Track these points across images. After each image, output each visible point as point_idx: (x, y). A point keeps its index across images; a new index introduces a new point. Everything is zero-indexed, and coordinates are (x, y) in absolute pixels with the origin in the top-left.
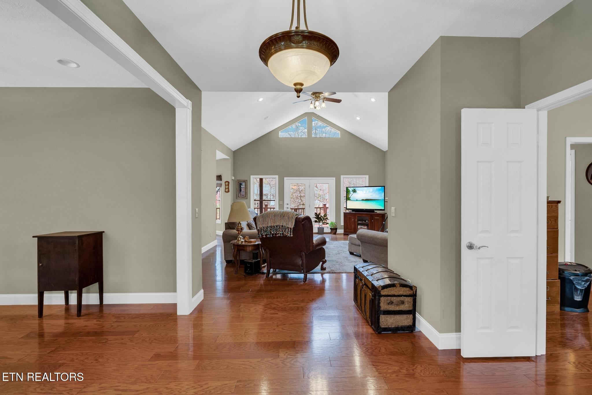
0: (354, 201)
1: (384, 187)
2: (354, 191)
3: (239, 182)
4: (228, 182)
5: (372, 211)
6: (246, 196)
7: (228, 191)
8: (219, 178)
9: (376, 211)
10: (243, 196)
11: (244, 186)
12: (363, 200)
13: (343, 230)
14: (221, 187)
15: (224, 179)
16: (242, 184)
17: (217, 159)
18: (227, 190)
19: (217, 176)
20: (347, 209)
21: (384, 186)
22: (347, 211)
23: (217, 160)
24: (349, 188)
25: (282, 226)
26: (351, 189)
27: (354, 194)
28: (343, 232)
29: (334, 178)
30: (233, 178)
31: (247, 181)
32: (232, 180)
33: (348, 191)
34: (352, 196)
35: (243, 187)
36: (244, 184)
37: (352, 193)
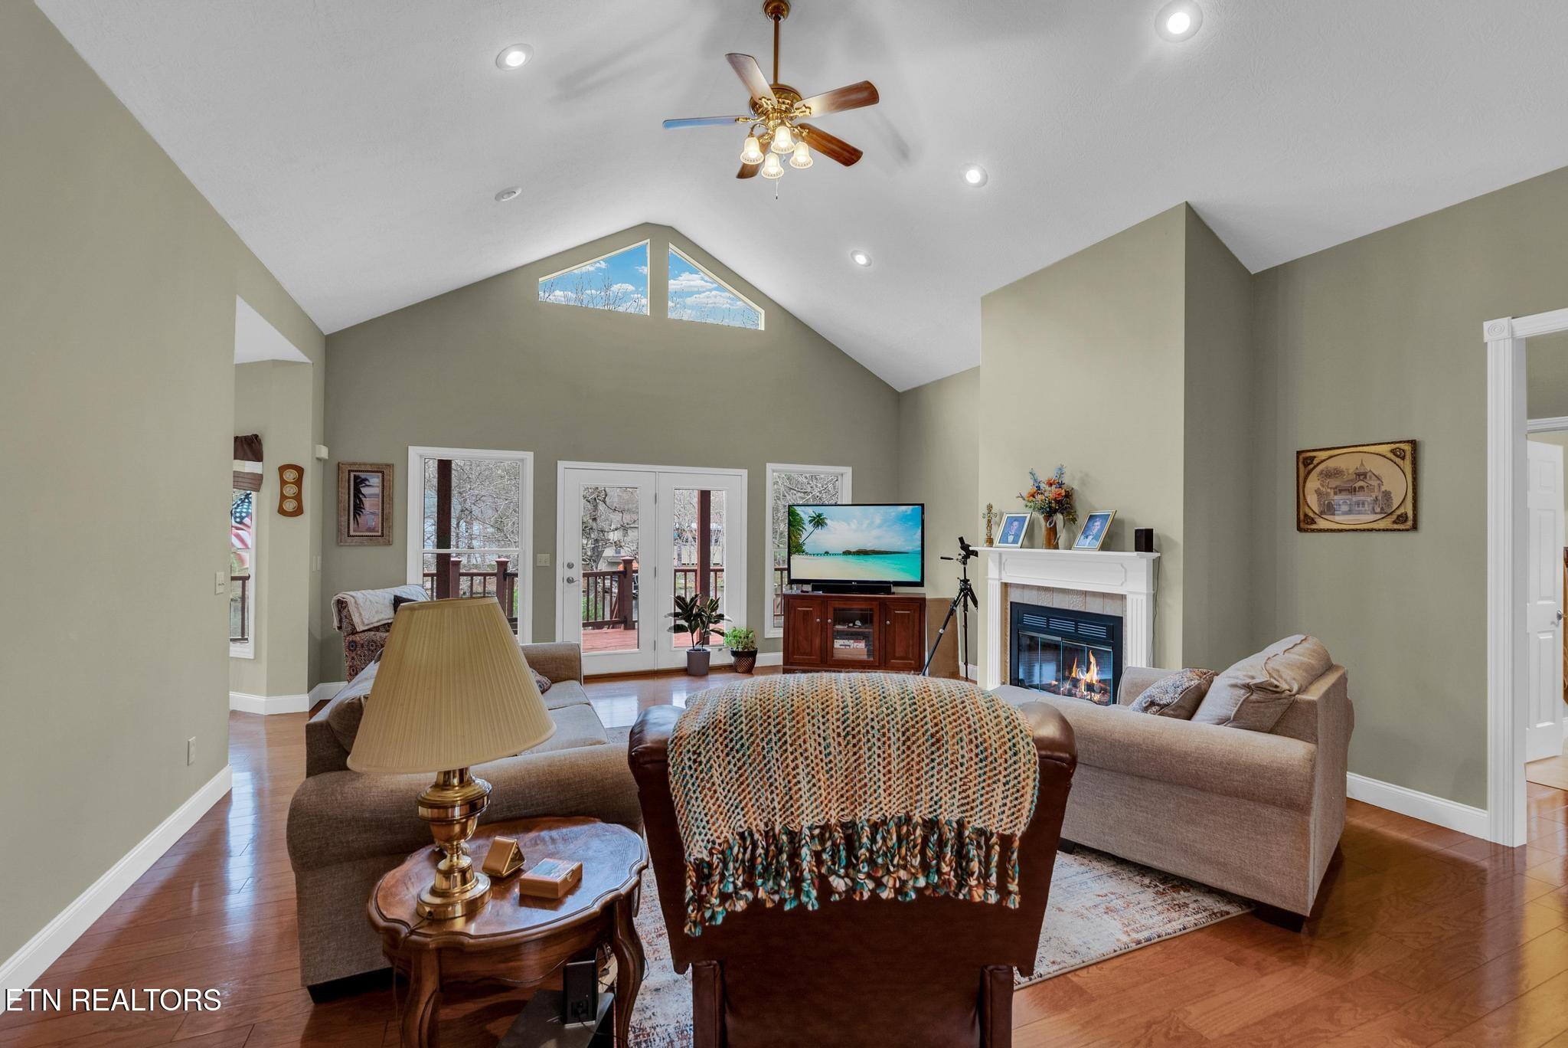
0: (815, 557)
1: (920, 507)
2: (819, 522)
3: (349, 471)
4: (300, 471)
5: (883, 587)
6: (385, 533)
7: (299, 511)
8: (249, 446)
9: (894, 589)
10: (370, 530)
11: (377, 490)
12: (847, 553)
13: (781, 654)
14: (257, 490)
15: (276, 453)
16: (366, 480)
17: (237, 361)
18: (290, 506)
19: (236, 439)
20: (792, 582)
21: (922, 505)
22: (796, 590)
23: (236, 365)
24: (798, 510)
25: (931, 825)
26: (805, 514)
27: (819, 531)
28: (780, 662)
29: (744, 473)
30: (323, 452)
31: (390, 466)
32: (319, 459)
33: (794, 522)
34: (811, 537)
35: (371, 496)
36: (375, 480)
37: (809, 527)
